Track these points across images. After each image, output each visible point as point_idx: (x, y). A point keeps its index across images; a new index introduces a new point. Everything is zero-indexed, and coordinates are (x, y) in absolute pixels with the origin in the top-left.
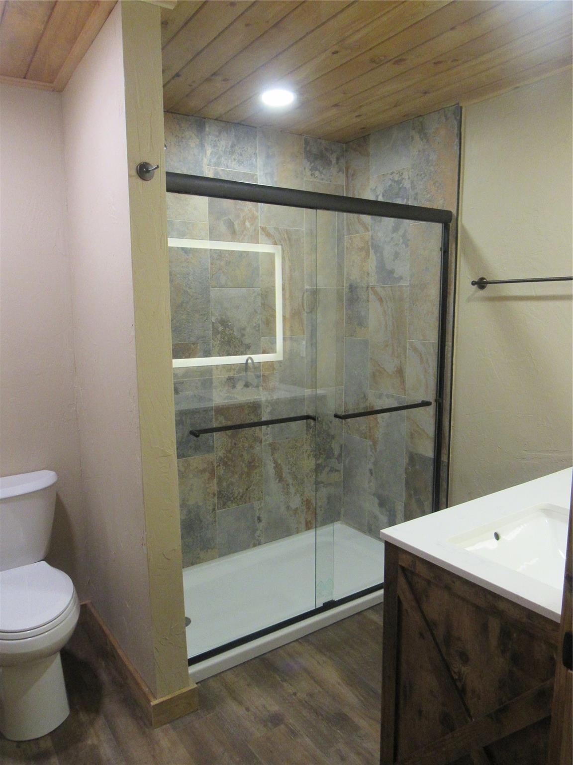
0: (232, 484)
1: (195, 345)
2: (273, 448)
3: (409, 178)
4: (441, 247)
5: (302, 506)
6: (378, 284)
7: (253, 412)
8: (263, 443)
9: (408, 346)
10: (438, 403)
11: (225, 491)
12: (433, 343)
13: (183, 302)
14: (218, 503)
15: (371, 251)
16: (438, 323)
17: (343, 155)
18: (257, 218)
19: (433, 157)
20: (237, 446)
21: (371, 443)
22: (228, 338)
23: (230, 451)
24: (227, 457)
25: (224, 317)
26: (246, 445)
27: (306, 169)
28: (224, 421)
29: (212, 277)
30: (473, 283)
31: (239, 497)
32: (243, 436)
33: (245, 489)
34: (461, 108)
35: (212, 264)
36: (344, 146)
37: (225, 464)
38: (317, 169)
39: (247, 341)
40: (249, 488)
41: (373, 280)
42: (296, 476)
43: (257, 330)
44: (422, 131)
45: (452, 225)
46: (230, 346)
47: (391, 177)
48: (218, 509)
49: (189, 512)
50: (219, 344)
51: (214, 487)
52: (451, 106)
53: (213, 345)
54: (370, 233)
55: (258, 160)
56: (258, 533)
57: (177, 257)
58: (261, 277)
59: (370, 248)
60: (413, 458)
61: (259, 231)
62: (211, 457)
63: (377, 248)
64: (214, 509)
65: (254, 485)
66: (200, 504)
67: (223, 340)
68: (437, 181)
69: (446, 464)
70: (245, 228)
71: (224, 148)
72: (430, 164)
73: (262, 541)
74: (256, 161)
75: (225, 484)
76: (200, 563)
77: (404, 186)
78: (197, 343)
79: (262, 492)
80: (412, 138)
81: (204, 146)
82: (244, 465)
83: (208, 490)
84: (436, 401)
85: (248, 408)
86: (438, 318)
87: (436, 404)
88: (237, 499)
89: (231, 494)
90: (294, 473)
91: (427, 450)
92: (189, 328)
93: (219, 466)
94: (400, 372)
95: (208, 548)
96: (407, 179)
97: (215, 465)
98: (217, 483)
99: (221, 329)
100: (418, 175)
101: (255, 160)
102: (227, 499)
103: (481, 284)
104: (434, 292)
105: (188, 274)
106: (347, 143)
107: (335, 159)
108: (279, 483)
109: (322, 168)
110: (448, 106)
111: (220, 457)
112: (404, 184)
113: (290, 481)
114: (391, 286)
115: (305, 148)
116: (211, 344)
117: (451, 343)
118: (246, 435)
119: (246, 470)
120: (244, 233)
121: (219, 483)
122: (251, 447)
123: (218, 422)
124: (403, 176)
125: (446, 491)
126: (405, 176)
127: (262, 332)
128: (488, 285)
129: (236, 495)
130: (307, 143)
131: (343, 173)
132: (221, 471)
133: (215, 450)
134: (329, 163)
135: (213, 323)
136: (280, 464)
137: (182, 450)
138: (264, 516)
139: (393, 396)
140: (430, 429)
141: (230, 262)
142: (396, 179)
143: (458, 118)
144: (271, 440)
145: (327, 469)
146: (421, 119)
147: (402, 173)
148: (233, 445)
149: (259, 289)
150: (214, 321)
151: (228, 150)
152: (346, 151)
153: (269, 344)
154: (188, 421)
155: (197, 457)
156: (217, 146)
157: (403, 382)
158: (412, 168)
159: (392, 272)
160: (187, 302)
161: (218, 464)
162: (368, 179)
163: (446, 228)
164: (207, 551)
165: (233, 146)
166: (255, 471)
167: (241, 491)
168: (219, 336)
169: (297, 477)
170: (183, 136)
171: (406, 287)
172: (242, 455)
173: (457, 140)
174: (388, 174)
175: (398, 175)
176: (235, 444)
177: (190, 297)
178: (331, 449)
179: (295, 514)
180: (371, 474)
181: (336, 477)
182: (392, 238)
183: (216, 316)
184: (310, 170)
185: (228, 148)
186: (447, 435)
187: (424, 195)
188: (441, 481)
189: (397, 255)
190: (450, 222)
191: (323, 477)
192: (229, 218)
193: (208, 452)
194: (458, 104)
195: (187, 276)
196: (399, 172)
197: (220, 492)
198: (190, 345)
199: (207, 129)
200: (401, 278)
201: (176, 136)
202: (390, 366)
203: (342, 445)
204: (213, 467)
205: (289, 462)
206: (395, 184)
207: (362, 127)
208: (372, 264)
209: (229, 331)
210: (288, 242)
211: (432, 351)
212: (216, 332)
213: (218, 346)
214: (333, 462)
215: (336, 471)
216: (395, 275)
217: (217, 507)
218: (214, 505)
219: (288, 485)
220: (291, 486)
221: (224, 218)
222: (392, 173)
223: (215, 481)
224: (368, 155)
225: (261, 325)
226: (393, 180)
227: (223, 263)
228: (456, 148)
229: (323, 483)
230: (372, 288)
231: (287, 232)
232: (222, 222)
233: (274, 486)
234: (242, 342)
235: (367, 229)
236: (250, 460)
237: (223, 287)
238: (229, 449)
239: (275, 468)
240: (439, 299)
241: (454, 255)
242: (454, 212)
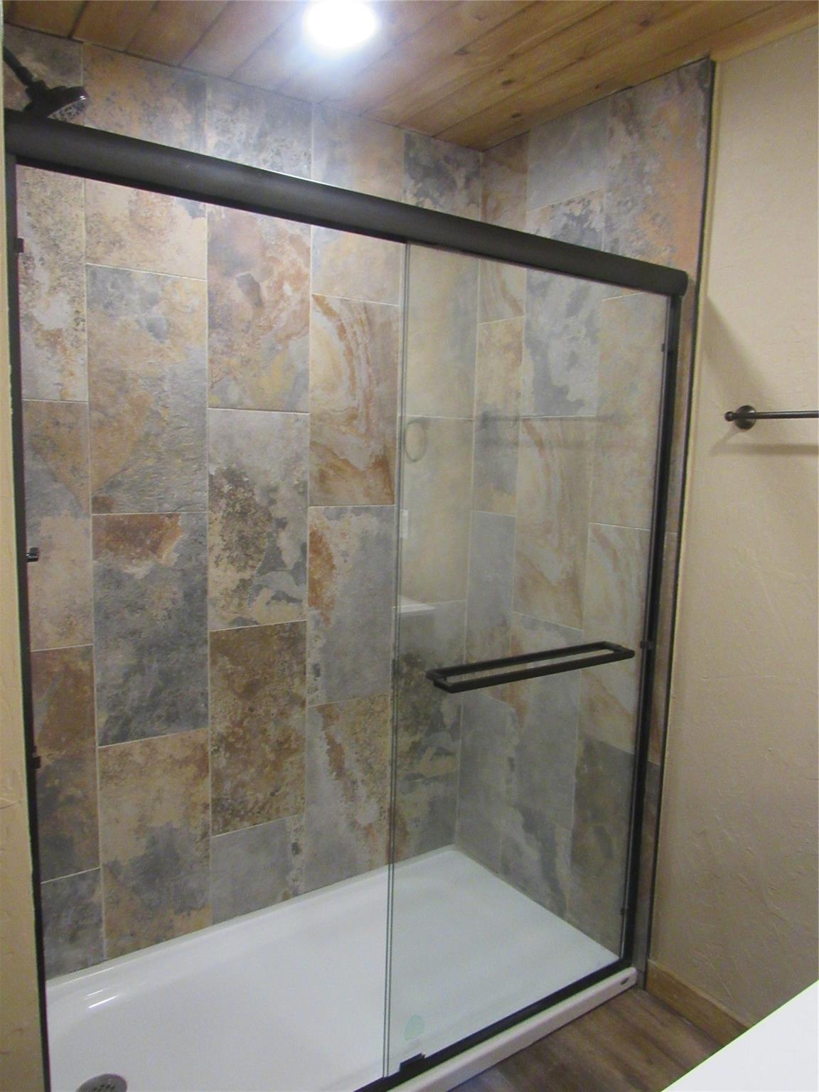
0: (242, 784)
1: (173, 519)
2: (327, 714)
3: (602, 210)
4: (663, 342)
5: (380, 820)
6: (535, 415)
7: (289, 648)
8: (308, 706)
9: (590, 534)
10: (646, 650)
11: (227, 799)
12: (641, 532)
13: (147, 435)
14: (213, 822)
15: (526, 352)
16: (652, 492)
17: (476, 174)
18: (306, 277)
19: (651, 167)
20: (254, 713)
21: (513, 710)
22: (242, 507)
23: (240, 724)
24: (233, 733)
25: (234, 466)
26: (274, 711)
27: (408, 194)
28: (229, 666)
29: (212, 387)
30: (729, 417)
31: (256, 809)
32: (268, 693)
33: (268, 794)
34: (713, 64)
35: (211, 361)
36: (481, 155)
37: (230, 747)
38: (427, 196)
39: (279, 512)
40: (277, 791)
41: (526, 407)
42: (370, 765)
43: (299, 493)
44: (631, 118)
45: (686, 299)
46: (245, 521)
47: (567, 210)
48: (215, 833)
49: (153, 842)
50: (223, 517)
51: (206, 791)
52: (694, 62)
53: (210, 519)
54: (524, 317)
55: (313, 167)
56: (293, 874)
57: (139, 344)
58: (312, 391)
59: (523, 345)
60: (592, 750)
61: (311, 304)
62: (204, 735)
63: (537, 347)
64: (205, 835)
65: (287, 785)
66: (176, 825)
67: (231, 510)
68: (657, 215)
69: (658, 769)
70: (282, 296)
71: (244, 137)
72: (644, 182)
73: (300, 888)
74: (309, 168)
75: (228, 786)
76: (173, 937)
77: (592, 226)
78: (178, 515)
79: (302, 798)
80: (612, 132)
81: (203, 129)
82: (267, 749)
83: (194, 799)
84: (642, 645)
85: (280, 640)
86: (653, 484)
87: (643, 652)
88: (253, 814)
89: (241, 803)
90: (366, 760)
91: (621, 738)
92: (162, 484)
93: (217, 751)
94: (573, 583)
95: (191, 908)
96: (598, 212)
97: (210, 749)
98: (213, 785)
99: (227, 488)
100: (619, 203)
101: (305, 166)
102: (231, 814)
103: (743, 418)
104: (645, 430)
105: (162, 379)
106: (485, 150)
107: (463, 180)
108: (337, 779)
109: (438, 194)
110: (686, 63)
111: (219, 734)
112: (590, 224)
113: (358, 774)
114: (561, 419)
115: (406, 154)
116: (206, 517)
117: (675, 534)
118: (274, 693)
119: (271, 757)
120: (280, 306)
121: (217, 784)
122: (282, 713)
123: (217, 668)
124: (591, 207)
125: (655, 822)
126: (596, 206)
127: (311, 497)
128: (759, 421)
129: (250, 806)
130: (410, 143)
131: (478, 206)
132: (222, 760)
133: (210, 721)
134: (452, 186)
135: (211, 476)
136: (340, 745)
137: (140, 722)
138: (304, 841)
139: (557, 627)
140: (628, 698)
141: (249, 360)
142: (577, 213)
143: (707, 85)
144: (323, 701)
145: (431, 751)
146: (630, 94)
147: (589, 202)
148: (246, 711)
149: (308, 414)
150: (213, 474)
151: (251, 141)
152: (485, 165)
153: (325, 519)
154: (155, 665)
155: (169, 735)
156: (228, 131)
157: (577, 600)
158: (610, 191)
159: (563, 391)
160: (157, 435)
161: (216, 748)
162: (524, 215)
163: (675, 305)
164: (189, 915)
165: (262, 134)
166: (290, 759)
167: (261, 796)
168: (223, 502)
169: (371, 768)
170: (159, 104)
171: (589, 419)
172: (265, 730)
173: (703, 131)
174: (561, 204)
175: (580, 206)
176: (251, 710)
177: (164, 424)
178: (439, 715)
179: (367, 835)
180: (512, 766)
181: (445, 765)
182: (566, 327)
183: (219, 463)
184: (415, 195)
185: (252, 138)
186: (662, 714)
187: (632, 242)
188: (645, 800)
189: (573, 359)
190: (683, 294)
191: (423, 766)
192: (249, 275)
193: (195, 725)
194: (708, 57)
195: (159, 382)
196: (584, 200)
197: (217, 802)
198: (161, 517)
199: (209, 97)
200: (580, 403)
201: (144, 103)
202: (554, 569)
203: (460, 707)
204: (206, 755)
205: (357, 741)
206: (575, 224)
207: (515, 112)
208: (525, 375)
209: (244, 492)
210: (367, 329)
211: (637, 547)
212: (216, 492)
213: (221, 523)
214: (443, 738)
215: (448, 754)
216: (570, 398)
217: (210, 831)
218: (206, 826)
219: (354, 783)
220: (359, 783)
221: (238, 275)
222: (569, 203)
223: (209, 781)
224: (524, 171)
225: (309, 484)
226: (571, 216)
227: (235, 361)
228: (700, 146)
229: (421, 776)
230: (524, 420)
231: (366, 309)
232: (235, 282)
233: (327, 784)
234: (270, 515)
235: (518, 310)
236: (282, 739)
237: (233, 407)
238: (238, 718)
239: (329, 752)
240: (655, 446)
241: (688, 359)
242: (691, 273)
